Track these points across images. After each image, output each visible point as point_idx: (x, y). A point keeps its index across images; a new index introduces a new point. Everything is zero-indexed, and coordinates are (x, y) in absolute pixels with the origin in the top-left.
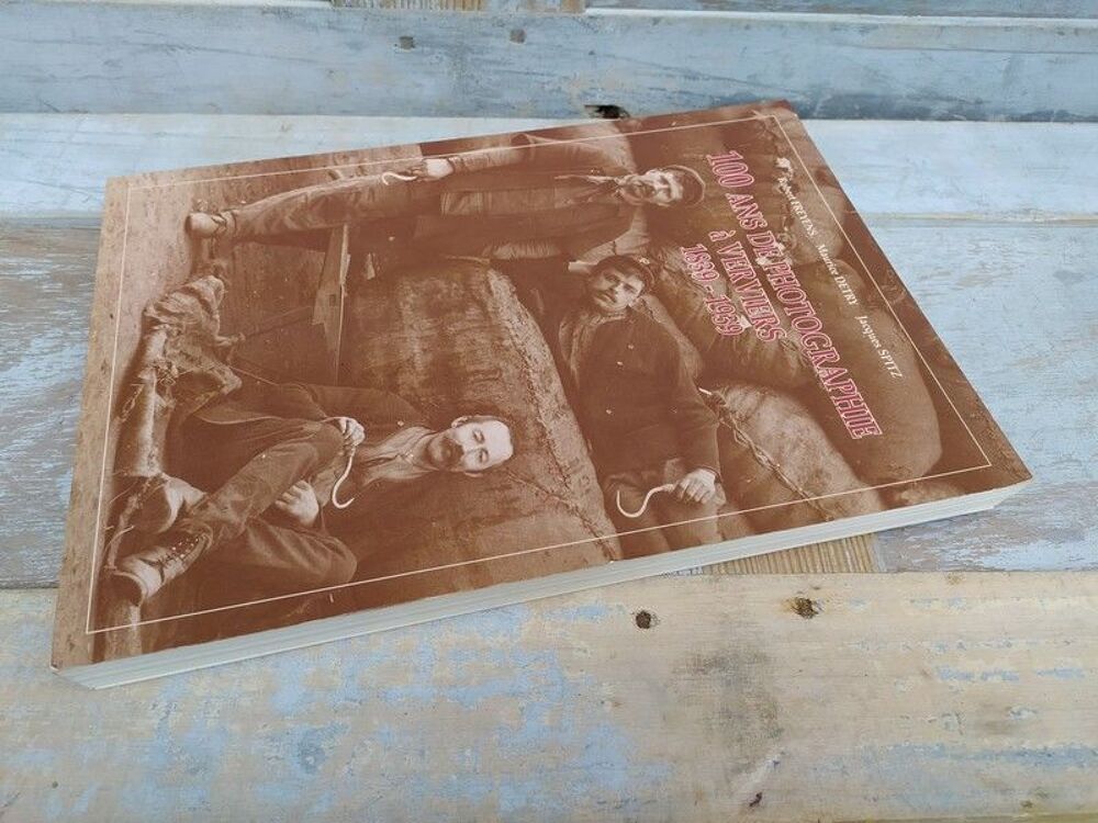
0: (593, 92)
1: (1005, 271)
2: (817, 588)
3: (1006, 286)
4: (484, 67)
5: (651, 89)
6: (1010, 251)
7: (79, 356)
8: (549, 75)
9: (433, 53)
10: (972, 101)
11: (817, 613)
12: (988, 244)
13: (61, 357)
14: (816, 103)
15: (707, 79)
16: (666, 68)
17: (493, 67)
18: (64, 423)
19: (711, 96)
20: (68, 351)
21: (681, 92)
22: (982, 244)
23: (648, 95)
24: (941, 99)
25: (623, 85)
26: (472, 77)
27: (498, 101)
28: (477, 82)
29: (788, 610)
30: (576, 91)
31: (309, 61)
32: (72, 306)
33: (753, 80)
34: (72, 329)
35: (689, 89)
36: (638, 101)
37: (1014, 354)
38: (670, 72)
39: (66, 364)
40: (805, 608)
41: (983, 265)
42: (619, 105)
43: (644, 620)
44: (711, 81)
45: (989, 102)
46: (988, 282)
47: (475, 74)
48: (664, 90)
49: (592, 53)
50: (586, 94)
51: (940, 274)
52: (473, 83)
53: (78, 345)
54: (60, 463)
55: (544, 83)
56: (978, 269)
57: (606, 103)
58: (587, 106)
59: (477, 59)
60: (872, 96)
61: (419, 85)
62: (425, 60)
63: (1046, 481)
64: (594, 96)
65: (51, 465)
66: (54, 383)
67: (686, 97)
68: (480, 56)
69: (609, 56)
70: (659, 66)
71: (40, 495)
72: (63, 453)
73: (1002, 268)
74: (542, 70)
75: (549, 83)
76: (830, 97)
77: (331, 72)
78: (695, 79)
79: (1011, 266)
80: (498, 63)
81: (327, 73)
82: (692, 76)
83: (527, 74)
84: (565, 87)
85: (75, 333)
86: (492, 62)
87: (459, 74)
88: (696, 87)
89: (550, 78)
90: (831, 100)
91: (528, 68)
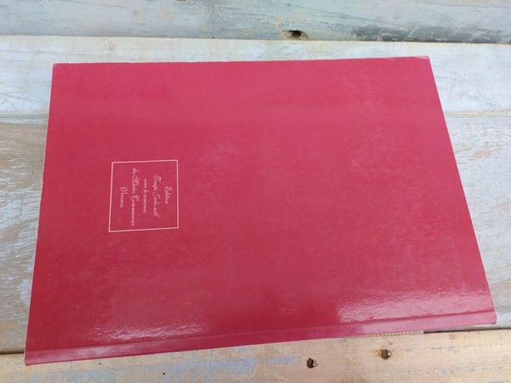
0: (287, 24)
1: (497, 148)
2: (391, 344)
3: (497, 157)
4: (225, 11)
5: (321, 23)
6: (502, 135)
7: (17, 208)
8: (263, 15)
9: (195, 4)
10: (495, 31)
11: (390, 356)
12: (491, 130)
13: (6, 209)
14: (410, 31)
15: (353, 19)
16: (329, 13)
17: (230, 11)
18: (15, 252)
19: (353, 27)
20: (9, 206)
21: (337, 25)
22: (488, 130)
23: (319, 26)
24: (480, 30)
25: (304, 21)
26: (218, 16)
27: (233, 28)
28: (221, 19)
29: (377, 356)
30: (277, 23)
31: (123, 7)
32: (7, 175)
33: (378, 19)
34: (9, 190)
35: (341, 23)
36: (313, 29)
37: (495, 201)
38: (331, 15)
39: (11, 214)
40: (385, 355)
41: (487, 143)
42: (302, 30)
43: (311, 364)
44: (354, 20)
45: (504, 31)
46: (487, 155)
47: (220, 14)
48: (327, 23)
49: (289, 5)
50: (283, 25)
51: (465, 150)
52: (218, 19)
53: (14, 202)
54: (17, 277)
55: (259, 19)
56: (484, 146)
57: (294, 29)
58: (283, 31)
59: (222, 7)
60: (443, 28)
61: (187, 19)
62: (191, 7)
63: (501, 277)
64: (288, 26)
65: (13, 278)
66: (5, 227)
67: (339, 27)
68: (223, 6)
69: (298, 6)
70: (326, 12)
71: (10, 296)
72: (18, 271)
73: (496, 146)
74: (259, 13)
75: (263, 19)
76: (418, 28)
77: (136, 12)
78: (346, 18)
79: (501, 144)
80: (234, 9)
81: (134, 13)
82: (344, 17)
83: (250, 15)
84: (272, 21)
85: (12, 193)
86: (230, 9)
87: (211, 14)
88: (346, 22)
89: (264, 17)
90: (419, 30)
91: (251, 12)
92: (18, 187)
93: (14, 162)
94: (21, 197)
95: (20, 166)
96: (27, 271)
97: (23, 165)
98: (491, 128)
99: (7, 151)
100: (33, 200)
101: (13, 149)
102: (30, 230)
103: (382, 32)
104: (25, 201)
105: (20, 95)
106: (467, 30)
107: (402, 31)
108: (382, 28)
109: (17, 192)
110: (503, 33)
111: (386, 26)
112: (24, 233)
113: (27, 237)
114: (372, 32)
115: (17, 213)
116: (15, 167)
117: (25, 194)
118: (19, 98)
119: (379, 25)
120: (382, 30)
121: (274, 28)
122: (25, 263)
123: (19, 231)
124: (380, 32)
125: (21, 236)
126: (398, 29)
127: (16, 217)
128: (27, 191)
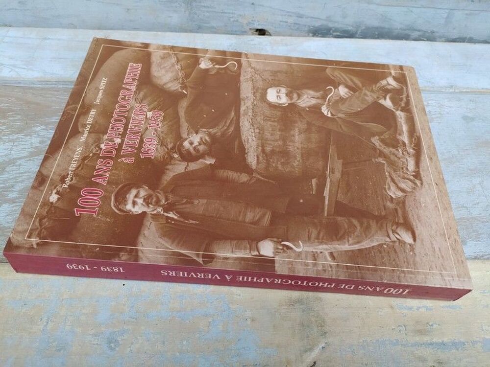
0: (253, 22)
1: (440, 116)
3: (439, 123)
4: (202, 9)
5: (281, 21)
6: (443, 106)
7: (8, 149)
8: (233, 13)
9: (177, 2)
10: (430, 32)
12: (433, 102)
15: (307, 18)
16: (287, 12)
17: (205, 9)
19: (309, 26)
21: (295, 24)
23: (280, 24)
24: (416, 30)
25: (267, 20)
26: (196, 14)
27: (208, 25)
28: (198, 16)
30: (245, 22)
31: (117, 4)
32: (4, 124)
33: (328, 19)
34: (4, 135)
35: (298, 22)
36: (275, 27)
38: (289, 14)
39: (2, 153)
42: (266, 29)
44: (309, 19)
45: (437, 32)
47: (197, 12)
48: (287, 22)
49: (253, 4)
50: (250, 23)
52: (196, 16)
53: (6, 144)
55: (230, 17)
57: (259, 28)
58: (250, 29)
59: (198, 5)
60: (384, 28)
61: (170, 17)
62: (173, 5)
64: (254, 24)
67: (297, 26)
70: (285, 11)
73: (438, 114)
74: (229, 11)
75: (232, 17)
76: (364, 28)
77: (128, 10)
78: (301, 17)
79: (442, 113)
80: (208, 7)
81: (127, 10)
82: (300, 16)
83: (222, 13)
84: (240, 20)
85: (5, 137)
86: (205, 7)
87: (190, 12)
88: (302, 21)
89: (233, 15)
90: (364, 29)
91: (222, 10)
92: (13, 133)
93: (12, 114)
94: (13, 141)
95: (16, 118)
96: (8, 198)
97: (19, 117)
98: (432, 100)
99: (7, 106)
100: (23, 143)
101: (13, 105)
102: (16, 166)
103: (334, 32)
104: (16, 144)
105: (25, 67)
106: (405, 30)
107: (350, 31)
108: (333, 28)
109: (11, 137)
110: (437, 34)
111: (336, 25)
112: (11, 168)
113: (13, 171)
114: (325, 31)
115: (7, 152)
116: (12, 118)
117: (18, 138)
118: (24, 68)
119: (331, 25)
120: (333, 29)
121: (242, 27)
122: (7, 191)
123: (6, 167)
124: (331, 31)
125: (8, 170)
126: (347, 29)
127: (6, 155)
128: (20, 136)
